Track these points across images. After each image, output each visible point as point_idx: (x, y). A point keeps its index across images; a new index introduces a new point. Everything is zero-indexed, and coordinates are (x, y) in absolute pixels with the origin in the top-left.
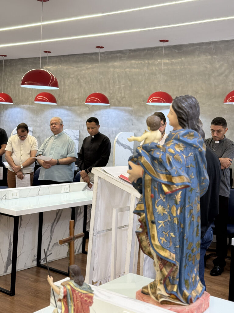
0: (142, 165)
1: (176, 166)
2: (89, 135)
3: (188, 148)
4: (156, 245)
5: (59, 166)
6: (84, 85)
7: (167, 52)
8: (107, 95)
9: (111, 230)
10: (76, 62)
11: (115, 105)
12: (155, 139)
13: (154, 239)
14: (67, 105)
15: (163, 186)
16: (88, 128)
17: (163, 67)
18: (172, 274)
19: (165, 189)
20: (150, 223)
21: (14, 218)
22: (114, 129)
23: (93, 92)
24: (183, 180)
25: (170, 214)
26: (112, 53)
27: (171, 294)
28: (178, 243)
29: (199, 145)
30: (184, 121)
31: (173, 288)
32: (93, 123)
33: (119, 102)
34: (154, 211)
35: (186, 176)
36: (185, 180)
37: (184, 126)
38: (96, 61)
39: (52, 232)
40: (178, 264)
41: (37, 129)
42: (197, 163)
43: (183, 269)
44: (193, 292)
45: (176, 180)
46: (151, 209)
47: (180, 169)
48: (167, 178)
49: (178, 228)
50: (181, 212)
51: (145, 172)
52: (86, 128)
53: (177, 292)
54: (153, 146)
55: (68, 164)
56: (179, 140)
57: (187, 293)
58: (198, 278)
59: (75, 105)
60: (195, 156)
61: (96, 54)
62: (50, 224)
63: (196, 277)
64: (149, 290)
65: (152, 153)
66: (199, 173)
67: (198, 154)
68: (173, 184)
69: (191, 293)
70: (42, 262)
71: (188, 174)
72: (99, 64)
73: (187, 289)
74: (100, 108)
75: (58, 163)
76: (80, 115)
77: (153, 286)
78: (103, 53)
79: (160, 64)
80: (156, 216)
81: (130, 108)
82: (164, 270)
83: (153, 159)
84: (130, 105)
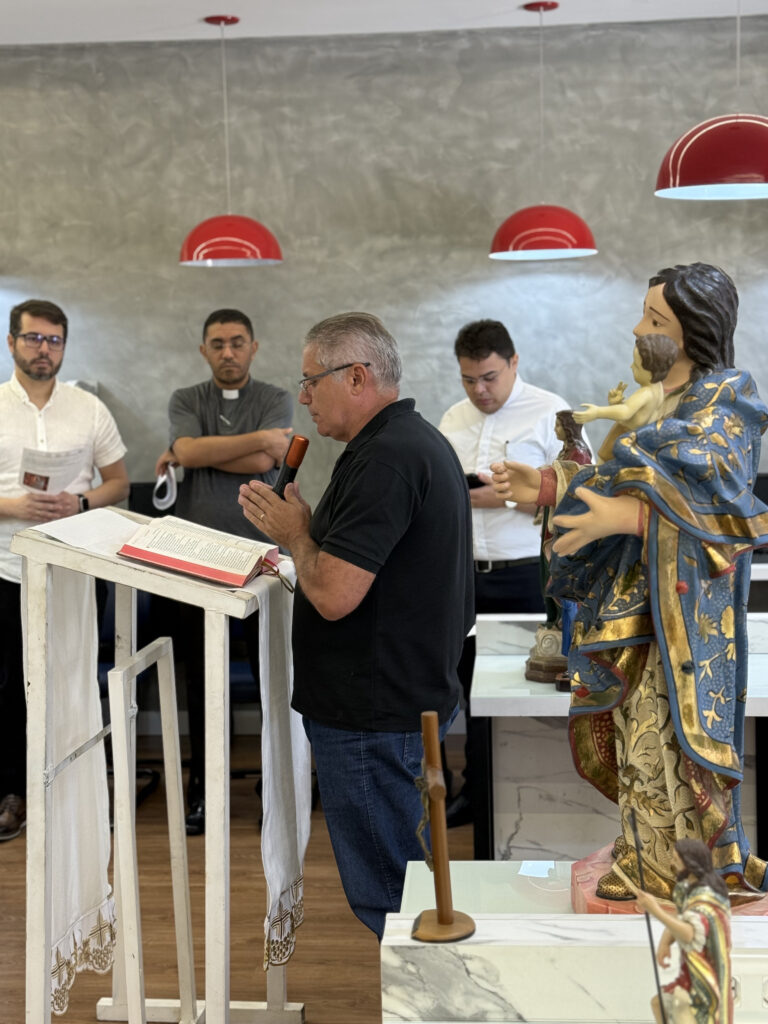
4: (697, 738)
13: (690, 721)
19: (719, 559)
20: (677, 672)
31: (730, 855)
34: (690, 633)
45: (756, 527)
46: (678, 628)
48: (721, 524)
53: (742, 865)
54: (676, 429)
56: (733, 405)
80: (695, 647)
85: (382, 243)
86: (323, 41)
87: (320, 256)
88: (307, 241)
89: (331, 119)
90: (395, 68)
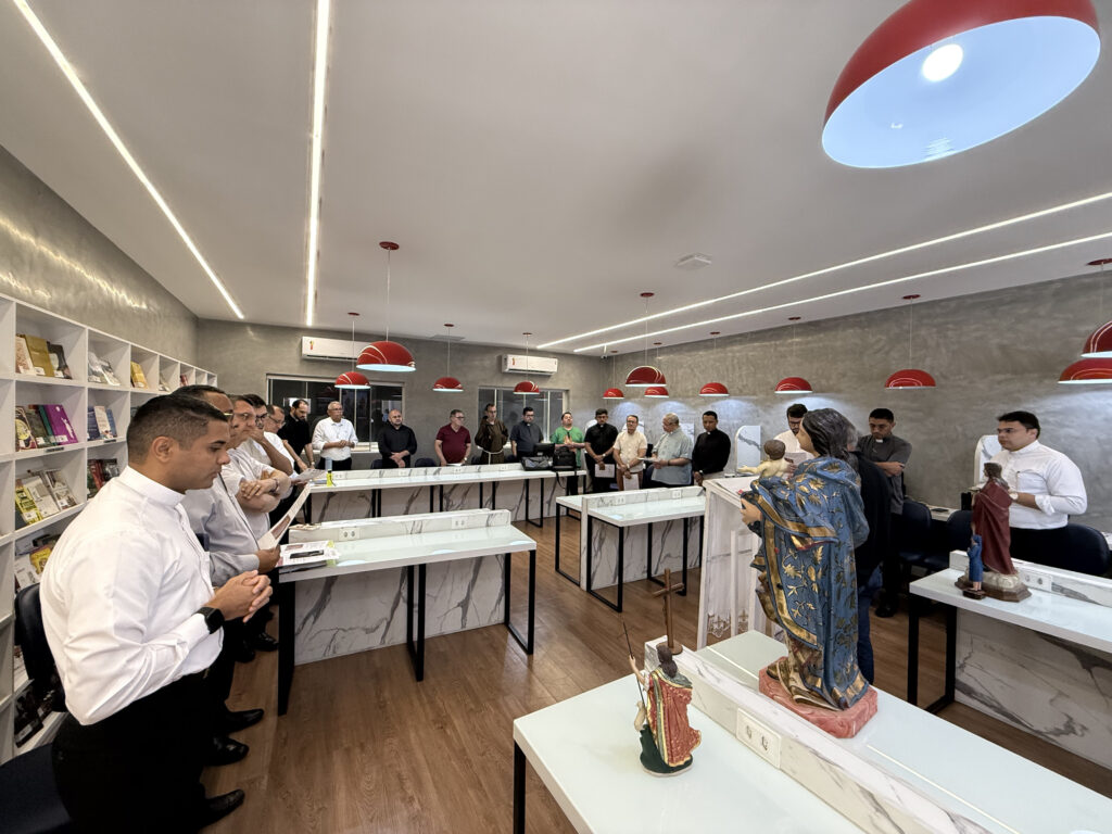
0: (759, 507)
1: (811, 510)
2: (705, 431)
3: (831, 486)
4: (785, 619)
5: (671, 467)
6: (698, 374)
7: (799, 330)
8: (725, 384)
9: (729, 555)
10: (689, 351)
11: (735, 395)
12: (778, 470)
13: (782, 610)
14: (680, 396)
15: (793, 538)
16: (705, 422)
17: (794, 348)
18: (812, 661)
19: (797, 542)
20: (775, 587)
21: (618, 530)
22: (736, 422)
23: (709, 382)
24: (825, 532)
25: (807, 577)
26: (729, 337)
27: (812, 690)
28: (821, 620)
29: (849, 481)
30: (823, 445)
31: (816, 682)
32: (712, 417)
33: (741, 391)
34: (779, 571)
35: (830, 526)
36: (829, 534)
37: (822, 454)
38: (712, 347)
39: (663, 542)
40: (822, 649)
41: (649, 423)
42: (848, 506)
43: (831, 656)
44: (848, 690)
45: (814, 532)
46: (775, 567)
47: (819, 515)
48: (799, 527)
49: (820, 598)
50: (824, 574)
51: (765, 515)
52: (701, 421)
53: (821, 689)
54: (776, 481)
55: (681, 465)
56: (816, 474)
57: (837, 690)
58: (856, 668)
59: (688, 397)
60: (844, 497)
61: (712, 340)
62: (661, 533)
63: (852, 666)
64: (779, 673)
65: (774, 491)
66: (852, 518)
67: (848, 493)
68: (808, 536)
69: (845, 692)
70: (653, 575)
71: (832, 523)
72: (715, 350)
73: (838, 684)
74: (718, 399)
75: (669, 464)
76: (695, 407)
77: (785, 668)
78: (720, 338)
79: (791, 344)
80: (784, 579)
81: (755, 397)
82: (799, 654)
83: (776, 499)
84: (754, 394)
85: (999, 377)
86: (971, 296)
87: (964, 383)
88: (957, 377)
89: (973, 327)
90: (1012, 302)
